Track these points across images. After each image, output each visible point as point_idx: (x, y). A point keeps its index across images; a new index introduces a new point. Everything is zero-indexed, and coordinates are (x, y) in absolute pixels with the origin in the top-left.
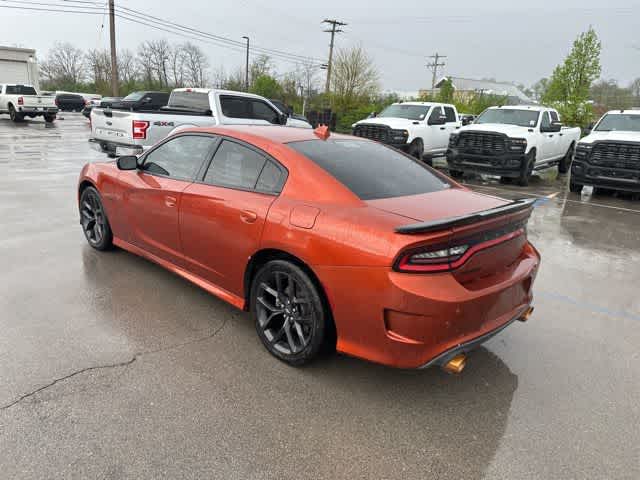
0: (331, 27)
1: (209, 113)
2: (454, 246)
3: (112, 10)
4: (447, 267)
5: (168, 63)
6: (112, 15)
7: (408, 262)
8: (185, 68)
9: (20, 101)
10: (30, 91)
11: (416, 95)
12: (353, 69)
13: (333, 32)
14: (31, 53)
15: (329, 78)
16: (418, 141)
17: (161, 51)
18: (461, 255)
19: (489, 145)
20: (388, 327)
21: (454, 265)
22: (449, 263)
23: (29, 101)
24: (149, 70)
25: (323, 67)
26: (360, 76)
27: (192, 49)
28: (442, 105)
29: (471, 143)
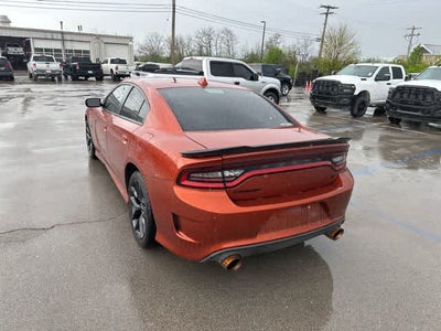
0: (325, 10)
1: (202, 73)
2: (229, 169)
3: (174, 9)
4: (222, 185)
5: (213, 43)
6: (174, 12)
7: (188, 178)
8: (223, 45)
9: (117, 68)
10: (123, 62)
11: (391, 60)
12: (340, 40)
13: (327, 14)
14: (131, 39)
15: (321, 47)
16: (364, 93)
17: (208, 35)
18: (237, 177)
19: (421, 97)
20: (178, 228)
21: (228, 185)
22: (224, 182)
23: (122, 68)
24: (201, 47)
25: (318, 40)
26: (345, 45)
27: (228, 32)
28: (390, 66)
29: (405, 96)
